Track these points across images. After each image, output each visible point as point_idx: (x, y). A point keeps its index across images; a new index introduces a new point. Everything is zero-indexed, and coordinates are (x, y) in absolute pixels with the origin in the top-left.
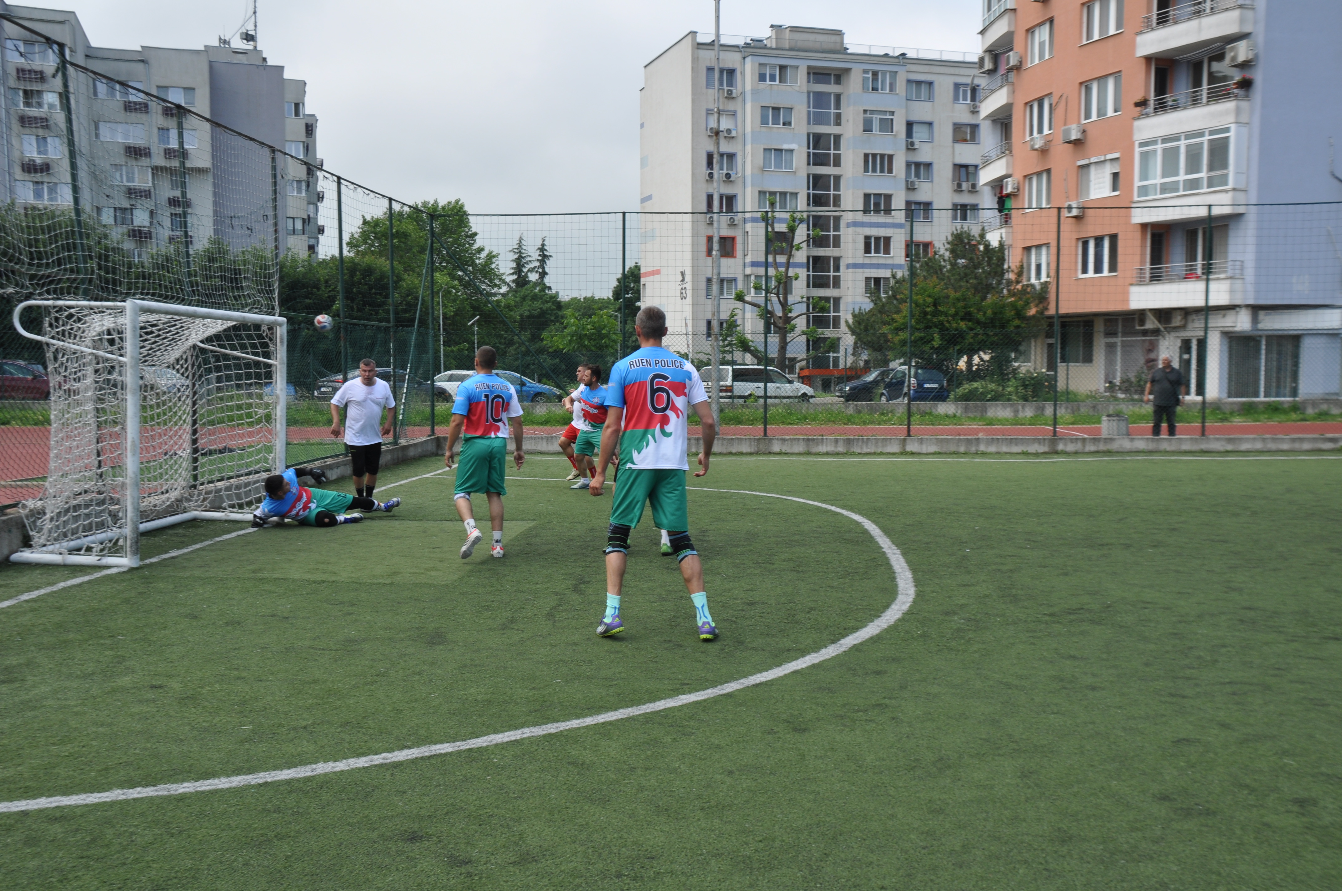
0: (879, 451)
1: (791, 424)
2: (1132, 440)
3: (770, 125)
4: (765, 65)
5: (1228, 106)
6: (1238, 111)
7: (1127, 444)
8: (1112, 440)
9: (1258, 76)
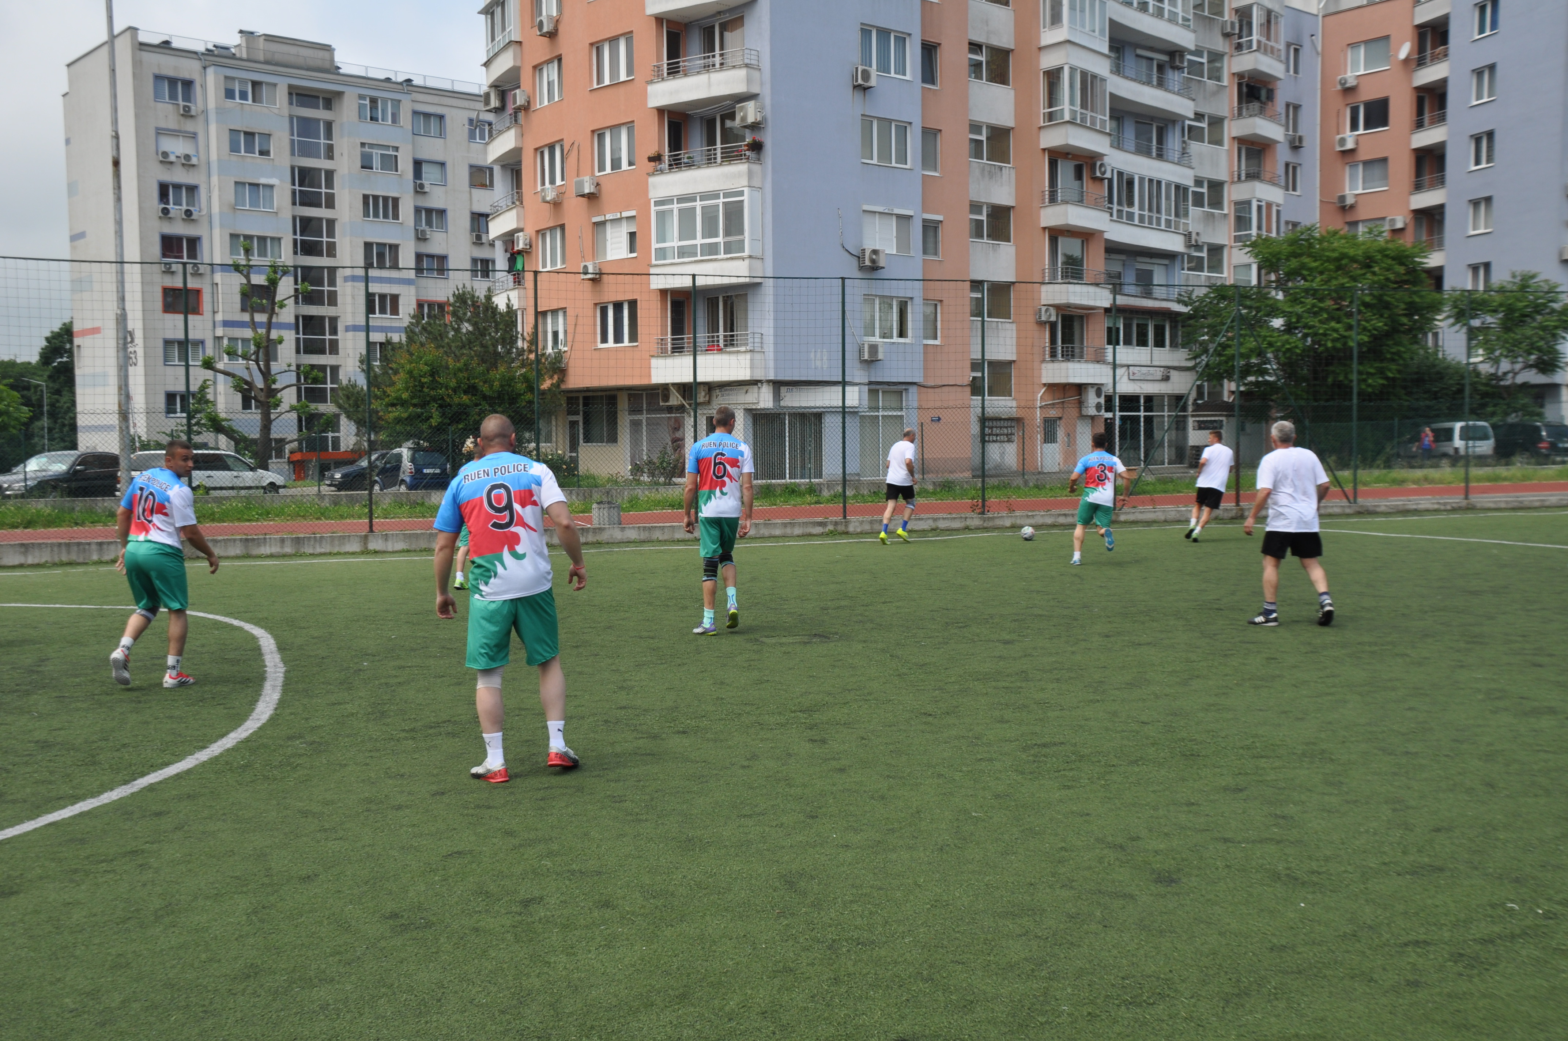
0: (336, 550)
1: (249, 520)
2: (623, 529)
3: (243, 153)
4: (233, 79)
5: (740, 169)
6: (750, 175)
7: (618, 535)
8: (601, 530)
9: (768, 139)
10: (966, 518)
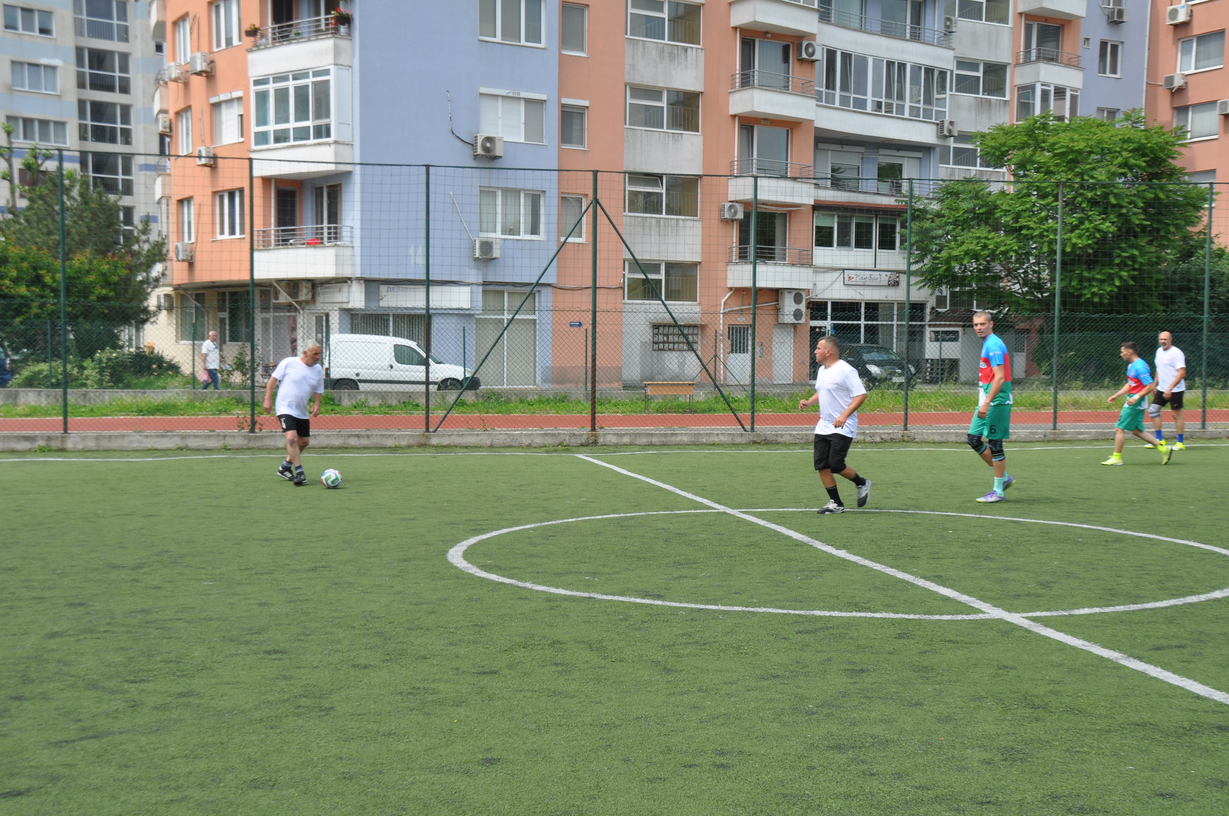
3: (20, 30)
5: (327, 44)
6: (337, 51)
9: (358, 11)
10: (225, 436)
